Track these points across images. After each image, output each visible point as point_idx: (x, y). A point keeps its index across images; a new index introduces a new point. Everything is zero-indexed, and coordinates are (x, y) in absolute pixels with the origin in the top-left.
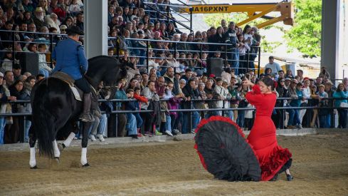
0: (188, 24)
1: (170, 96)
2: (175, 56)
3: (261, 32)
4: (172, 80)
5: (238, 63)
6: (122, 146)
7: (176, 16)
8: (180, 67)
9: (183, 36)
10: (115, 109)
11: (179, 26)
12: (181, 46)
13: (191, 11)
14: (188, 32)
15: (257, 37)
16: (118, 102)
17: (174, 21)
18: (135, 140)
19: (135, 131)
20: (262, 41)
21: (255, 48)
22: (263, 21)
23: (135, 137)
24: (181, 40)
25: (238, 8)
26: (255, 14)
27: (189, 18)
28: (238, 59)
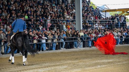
0: (105, 15)
1: (100, 35)
2: (101, 24)
3: (126, 16)
4: (101, 31)
5: (120, 26)
6: (87, 50)
7: (101, 13)
8: (103, 27)
9: (103, 18)
10: (85, 40)
11: (102, 16)
12: (103, 21)
13: (106, 11)
14: (105, 17)
15: (125, 18)
16: (86, 38)
17: (101, 15)
18: (91, 48)
19: (91, 45)
20: (126, 19)
21: (125, 21)
22: (127, 13)
23: (91, 47)
24: (103, 20)
25: (119, 10)
26: (124, 11)
27: (105, 13)
28: (119, 24)
